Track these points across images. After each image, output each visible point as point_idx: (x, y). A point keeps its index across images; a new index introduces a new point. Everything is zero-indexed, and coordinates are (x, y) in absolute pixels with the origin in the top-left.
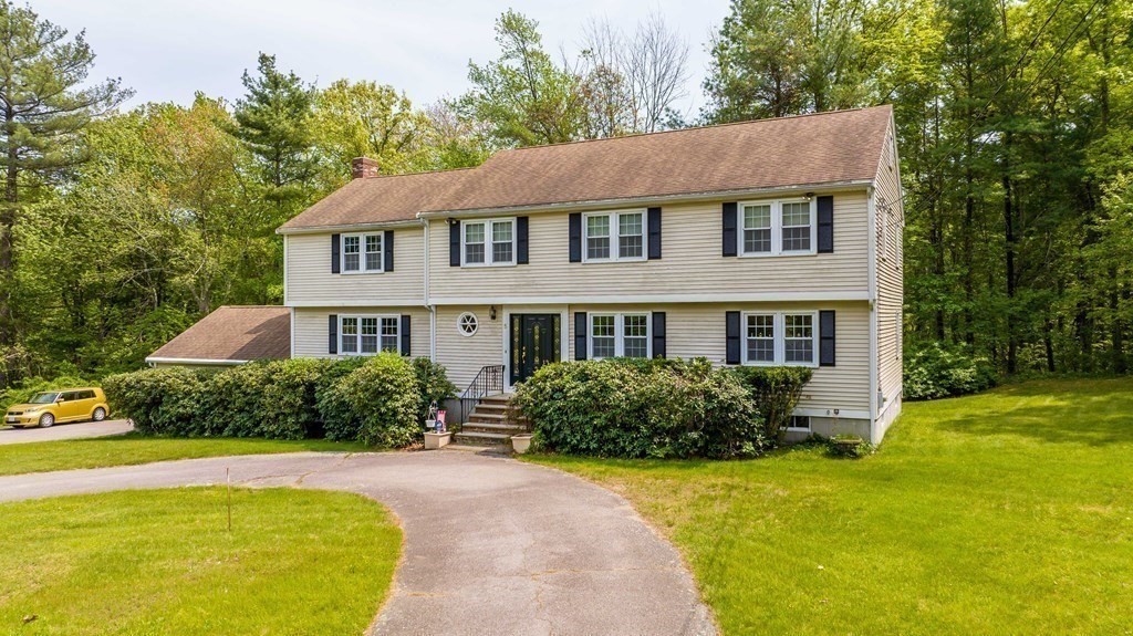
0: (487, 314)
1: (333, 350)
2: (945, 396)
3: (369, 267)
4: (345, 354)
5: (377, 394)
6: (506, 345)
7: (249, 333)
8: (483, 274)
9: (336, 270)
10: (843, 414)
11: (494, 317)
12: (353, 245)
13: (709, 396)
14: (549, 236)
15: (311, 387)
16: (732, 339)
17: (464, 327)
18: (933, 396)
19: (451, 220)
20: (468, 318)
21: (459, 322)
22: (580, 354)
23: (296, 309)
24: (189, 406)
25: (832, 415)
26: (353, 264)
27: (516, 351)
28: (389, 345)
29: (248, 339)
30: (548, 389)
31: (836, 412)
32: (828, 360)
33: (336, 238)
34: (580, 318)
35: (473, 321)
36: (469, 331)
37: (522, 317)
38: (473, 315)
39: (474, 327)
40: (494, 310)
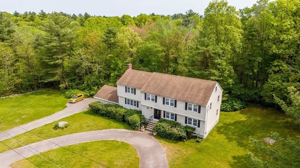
0: (150, 108)
1: (126, 103)
2: (233, 111)
3: (131, 93)
5: (134, 123)
6: (153, 113)
7: (110, 93)
8: (150, 102)
9: (126, 92)
10: (200, 134)
12: (129, 88)
13: (179, 135)
14: (160, 100)
15: (124, 116)
16: (186, 121)
17: (147, 108)
18: (231, 111)
19: (145, 93)
22: (164, 117)
24: (104, 112)
26: (129, 92)
27: (155, 114)
28: (135, 105)
29: (110, 95)
30: (158, 128)
32: (199, 126)
33: (126, 87)
34: (164, 112)
37: (156, 109)
40: (152, 108)
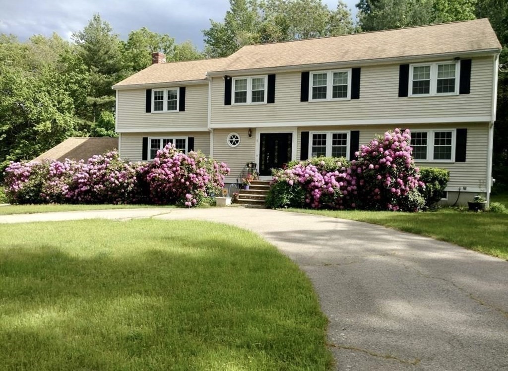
0: (247, 133)
1: (145, 158)
3: (169, 109)
4: (152, 160)
6: (257, 152)
9: (148, 110)
10: (469, 189)
11: (250, 136)
12: (159, 96)
17: (231, 142)
19: (226, 77)
20: (234, 136)
21: (228, 139)
23: (122, 134)
25: (462, 190)
26: (159, 107)
27: (263, 155)
31: (465, 188)
32: (460, 158)
33: (149, 92)
35: (237, 138)
36: (234, 144)
37: (268, 135)
38: (237, 135)
39: (237, 142)
40: (251, 131)
